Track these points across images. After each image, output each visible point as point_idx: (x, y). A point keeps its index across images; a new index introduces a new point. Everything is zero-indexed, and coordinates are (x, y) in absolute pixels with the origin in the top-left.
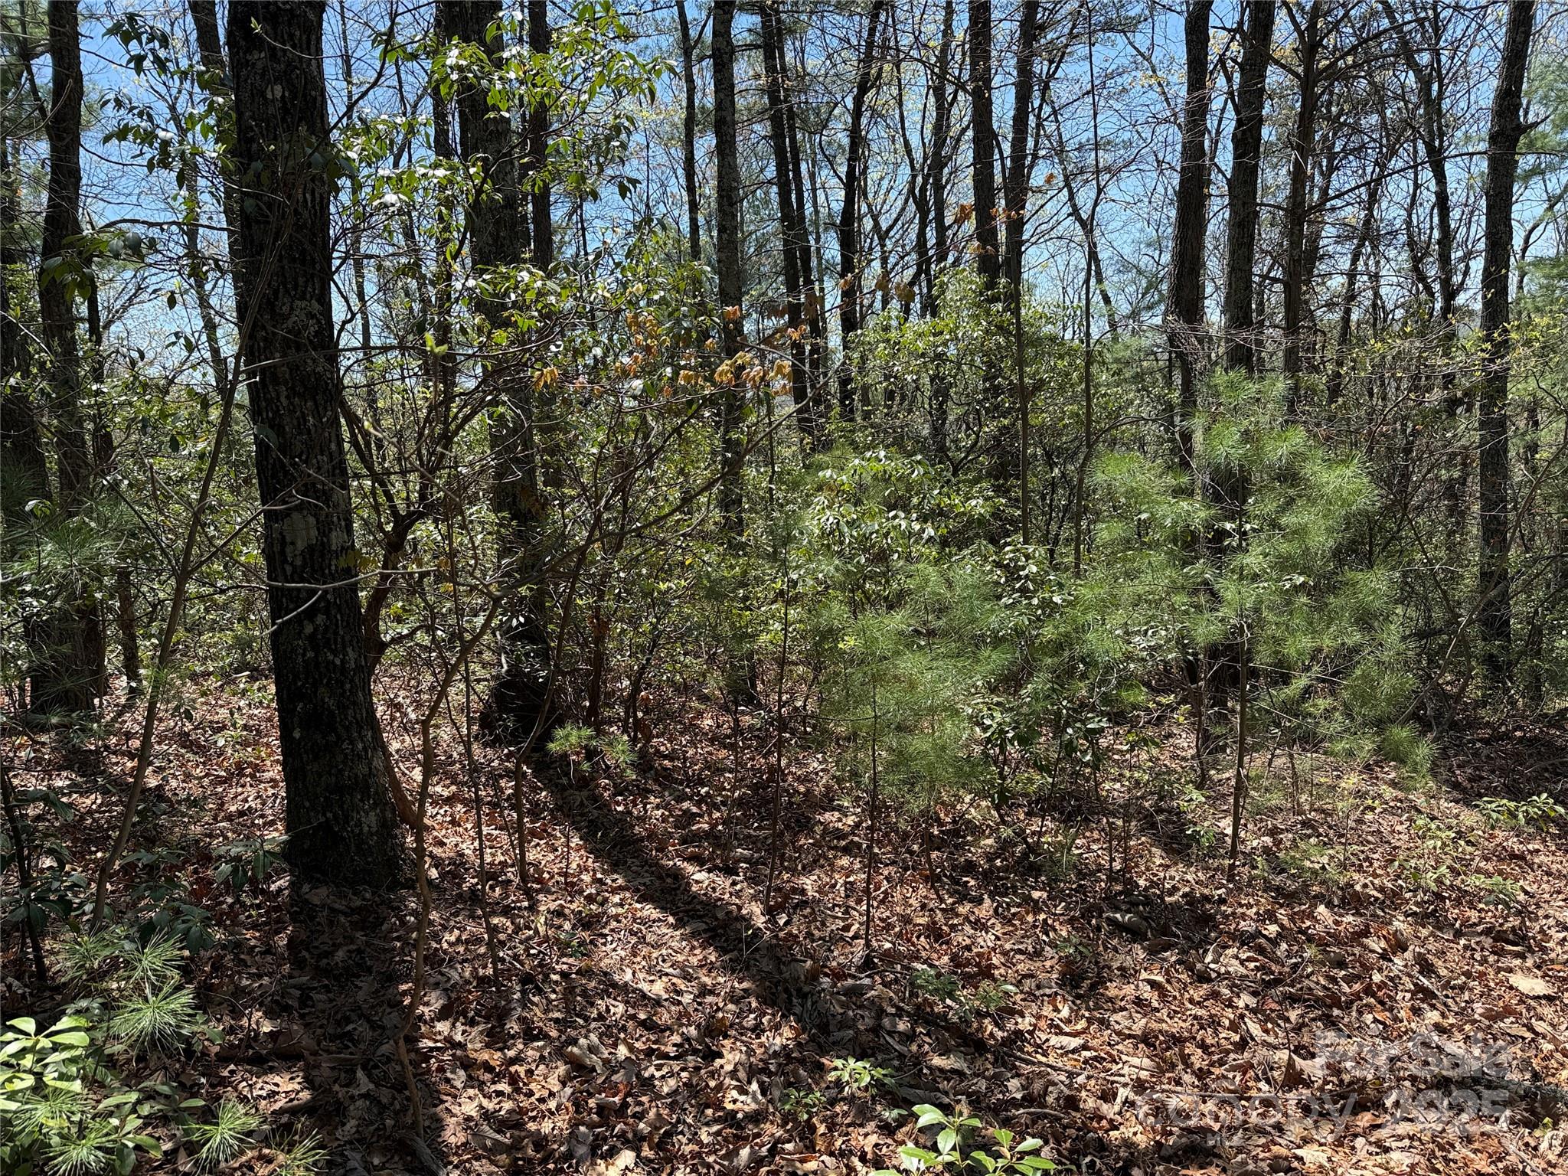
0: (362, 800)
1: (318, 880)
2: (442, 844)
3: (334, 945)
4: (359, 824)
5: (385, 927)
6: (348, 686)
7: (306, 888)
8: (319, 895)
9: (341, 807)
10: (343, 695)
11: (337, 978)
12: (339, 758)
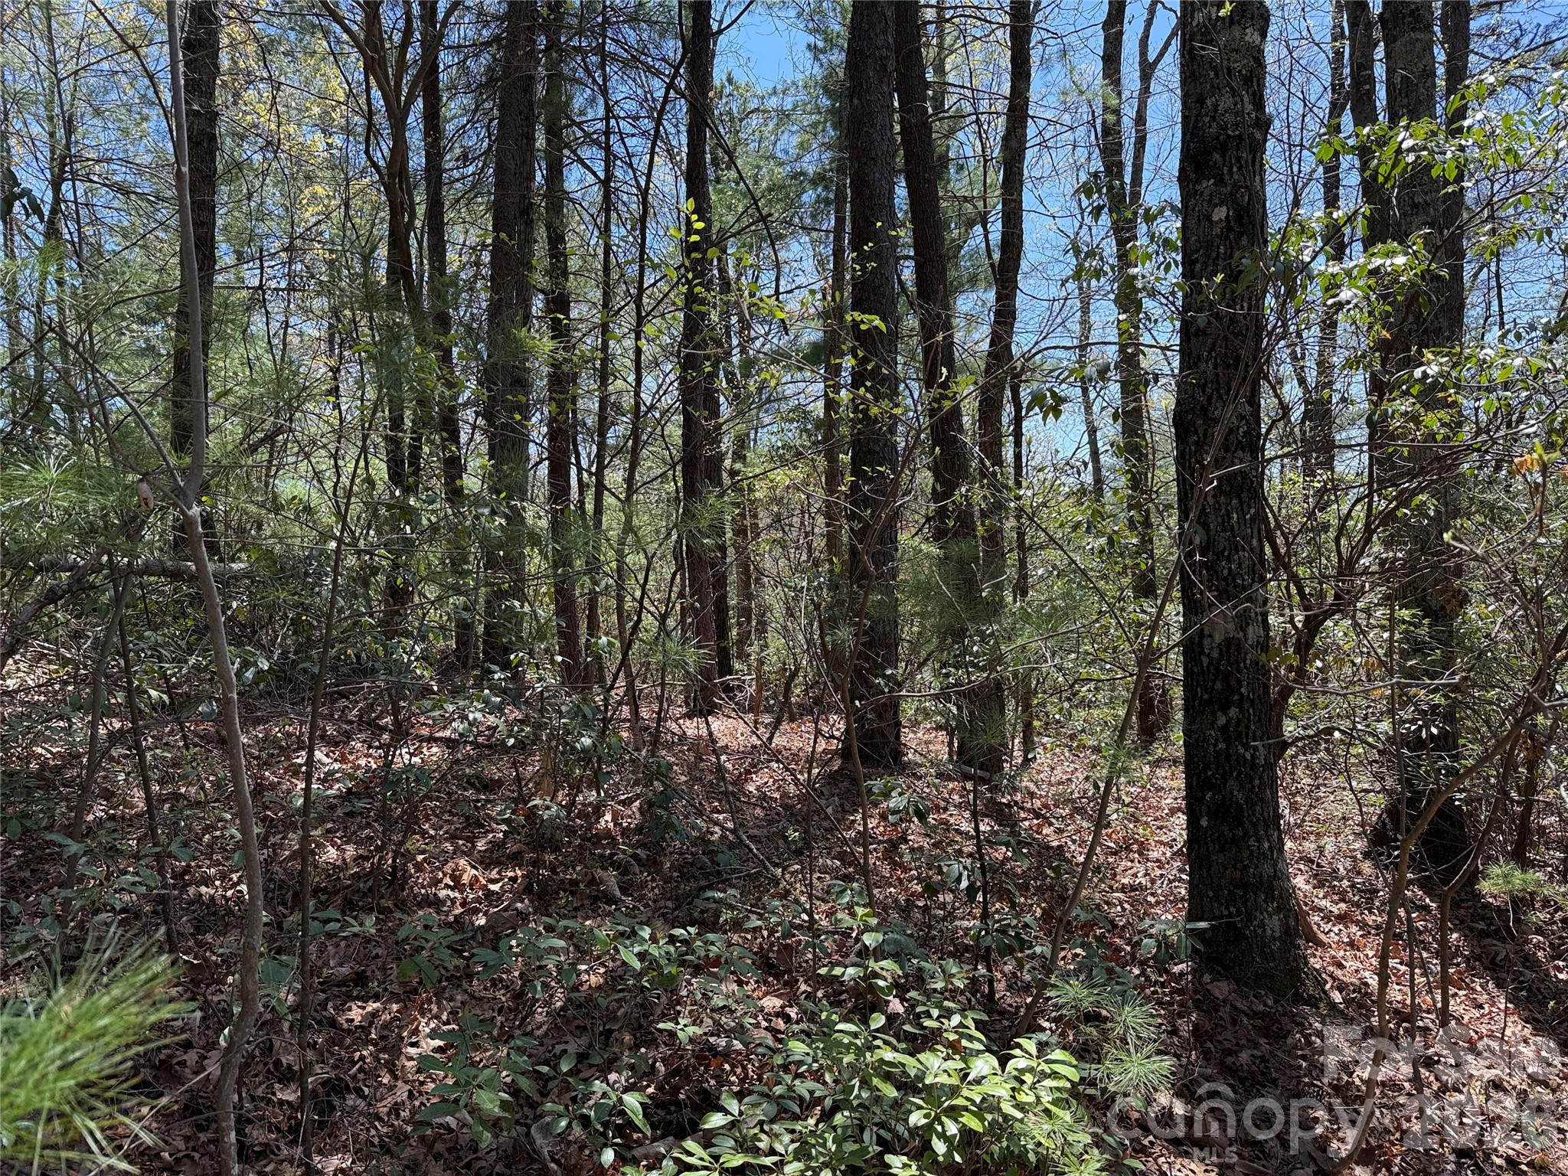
0: (1265, 901)
1: (1218, 973)
2: (1340, 966)
3: (1237, 1044)
4: (1262, 925)
5: (1289, 1041)
6: (1257, 782)
7: (1207, 978)
8: (1222, 989)
9: (1245, 904)
10: (1252, 790)
11: (1242, 1081)
12: (1246, 854)
